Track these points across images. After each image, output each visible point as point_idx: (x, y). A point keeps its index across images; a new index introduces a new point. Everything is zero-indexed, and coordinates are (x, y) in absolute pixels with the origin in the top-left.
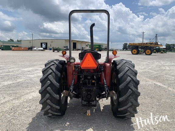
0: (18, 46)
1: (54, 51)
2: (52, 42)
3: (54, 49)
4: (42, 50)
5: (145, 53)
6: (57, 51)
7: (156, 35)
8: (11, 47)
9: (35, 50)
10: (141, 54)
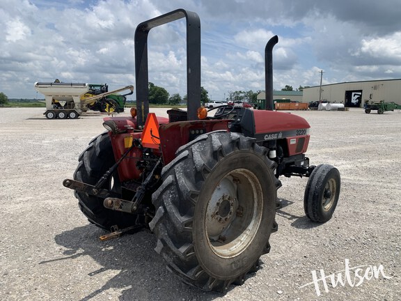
0: (288, 101)
1: (368, 112)
2: (375, 88)
3: (368, 106)
4: (340, 109)
6: (376, 111)
8: (275, 102)
9: (324, 109)
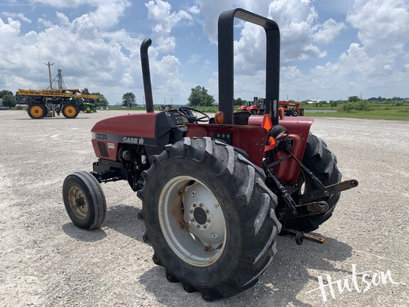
5: (64, 114)
7: (59, 71)
10: (51, 116)
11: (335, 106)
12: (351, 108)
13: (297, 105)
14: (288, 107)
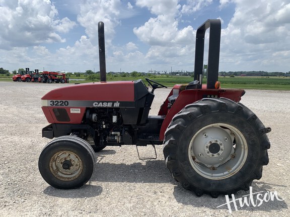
11: (79, 76)
12: (95, 78)
13: (64, 75)
14: (58, 77)
